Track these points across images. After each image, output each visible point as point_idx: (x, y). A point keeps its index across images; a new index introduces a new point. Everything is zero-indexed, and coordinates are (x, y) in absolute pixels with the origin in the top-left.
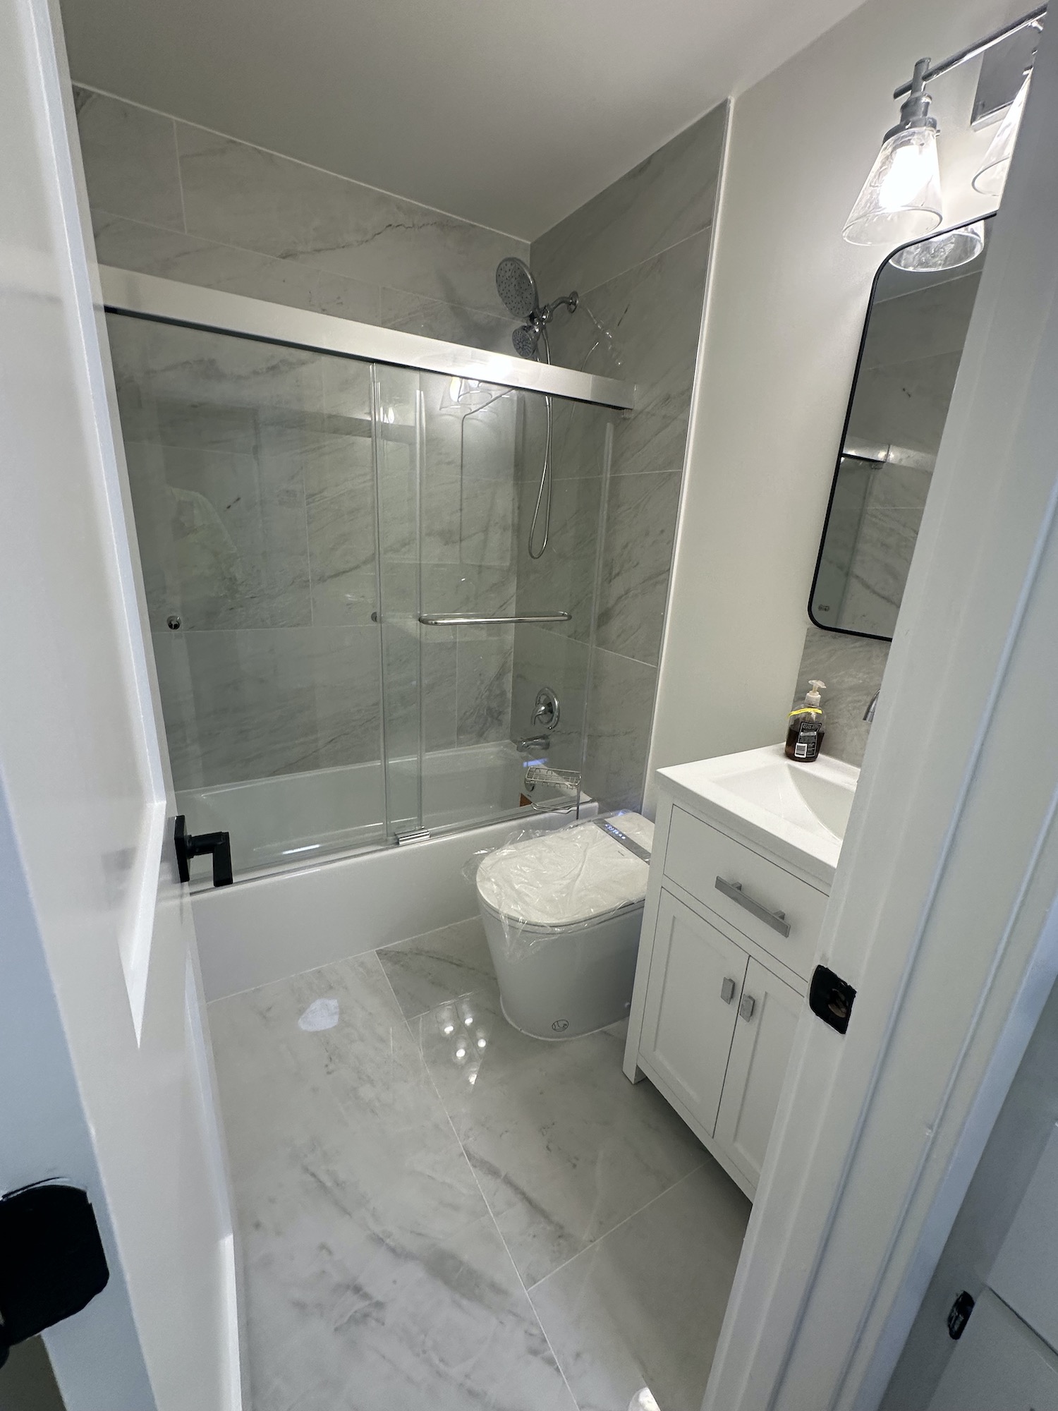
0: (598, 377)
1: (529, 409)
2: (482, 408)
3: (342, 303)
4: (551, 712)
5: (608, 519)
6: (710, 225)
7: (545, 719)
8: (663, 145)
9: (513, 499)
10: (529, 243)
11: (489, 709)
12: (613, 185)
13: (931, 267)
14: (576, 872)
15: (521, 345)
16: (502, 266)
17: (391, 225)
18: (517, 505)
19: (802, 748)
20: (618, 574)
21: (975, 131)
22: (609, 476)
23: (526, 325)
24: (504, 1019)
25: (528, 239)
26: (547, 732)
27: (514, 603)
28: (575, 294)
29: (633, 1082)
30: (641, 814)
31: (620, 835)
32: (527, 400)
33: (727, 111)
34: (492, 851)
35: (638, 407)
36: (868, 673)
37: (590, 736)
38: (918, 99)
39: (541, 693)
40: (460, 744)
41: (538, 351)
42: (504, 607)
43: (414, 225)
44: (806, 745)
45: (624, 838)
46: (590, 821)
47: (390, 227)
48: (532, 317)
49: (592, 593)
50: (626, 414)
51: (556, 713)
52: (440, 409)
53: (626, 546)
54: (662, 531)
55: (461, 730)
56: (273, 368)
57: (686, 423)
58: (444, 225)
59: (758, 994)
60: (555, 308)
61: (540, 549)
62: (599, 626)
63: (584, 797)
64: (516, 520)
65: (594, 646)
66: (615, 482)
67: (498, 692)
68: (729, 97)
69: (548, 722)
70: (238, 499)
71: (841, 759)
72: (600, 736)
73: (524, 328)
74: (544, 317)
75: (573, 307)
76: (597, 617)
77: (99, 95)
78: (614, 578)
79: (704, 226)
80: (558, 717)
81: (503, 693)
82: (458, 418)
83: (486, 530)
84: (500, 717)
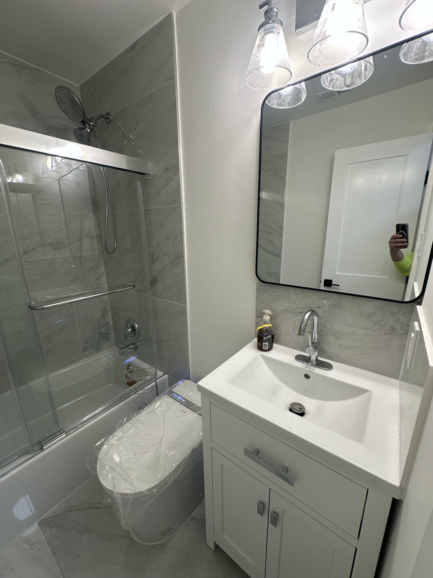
0: (130, 157)
1: (94, 173)
2: (68, 174)
4: (135, 330)
5: (147, 232)
6: (174, 78)
7: (132, 335)
8: (142, 35)
9: (95, 222)
10: (79, 85)
11: (100, 334)
12: (119, 56)
13: (282, 106)
14: (161, 436)
15: (80, 138)
16: (58, 90)
19: (266, 345)
20: (157, 259)
21: (297, 36)
22: (143, 209)
23: (81, 127)
24: (132, 539)
26: (135, 341)
27: (105, 276)
28: (108, 113)
29: (214, 550)
30: (189, 380)
31: (182, 399)
32: (92, 168)
33: (173, 18)
34: (108, 438)
35: (152, 173)
36: (290, 303)
37: (157, 342)
38: (272, 9)
39: (128, 322)
40: (86, 356)
41: (91, 141)
42: (99, 280)
44: (267, 343)
45: (184, 400)
46: (164, 395)
48: (83, 122)
49: (144, 269)
50: (147, 177)
51: (137, 331)
52: (42, 174)
53: (159, 245)
54: (176, 237)
55: (85, 349)
57: (179, 181)
59: (279, 510)
60: (97, 120)
61: (114, 247)
62: (152, 286)
63: (160, 373)
64: (98, 232)
65: (151, 296)
66: (147, 212)
67: (104, 323)
68: (172, 12)
69: (134, 337)
71: (283, 345)
72: (162, 342)
73: (80, 128)
74: (91, 123)
75: (109, 120)
76: (149, 281)
78: (156, 261)
79: (170, 79)
80: (139, 333)
81: (107, 324)
82: (56, 179)
83: (80, 240)
84: (108, 336)
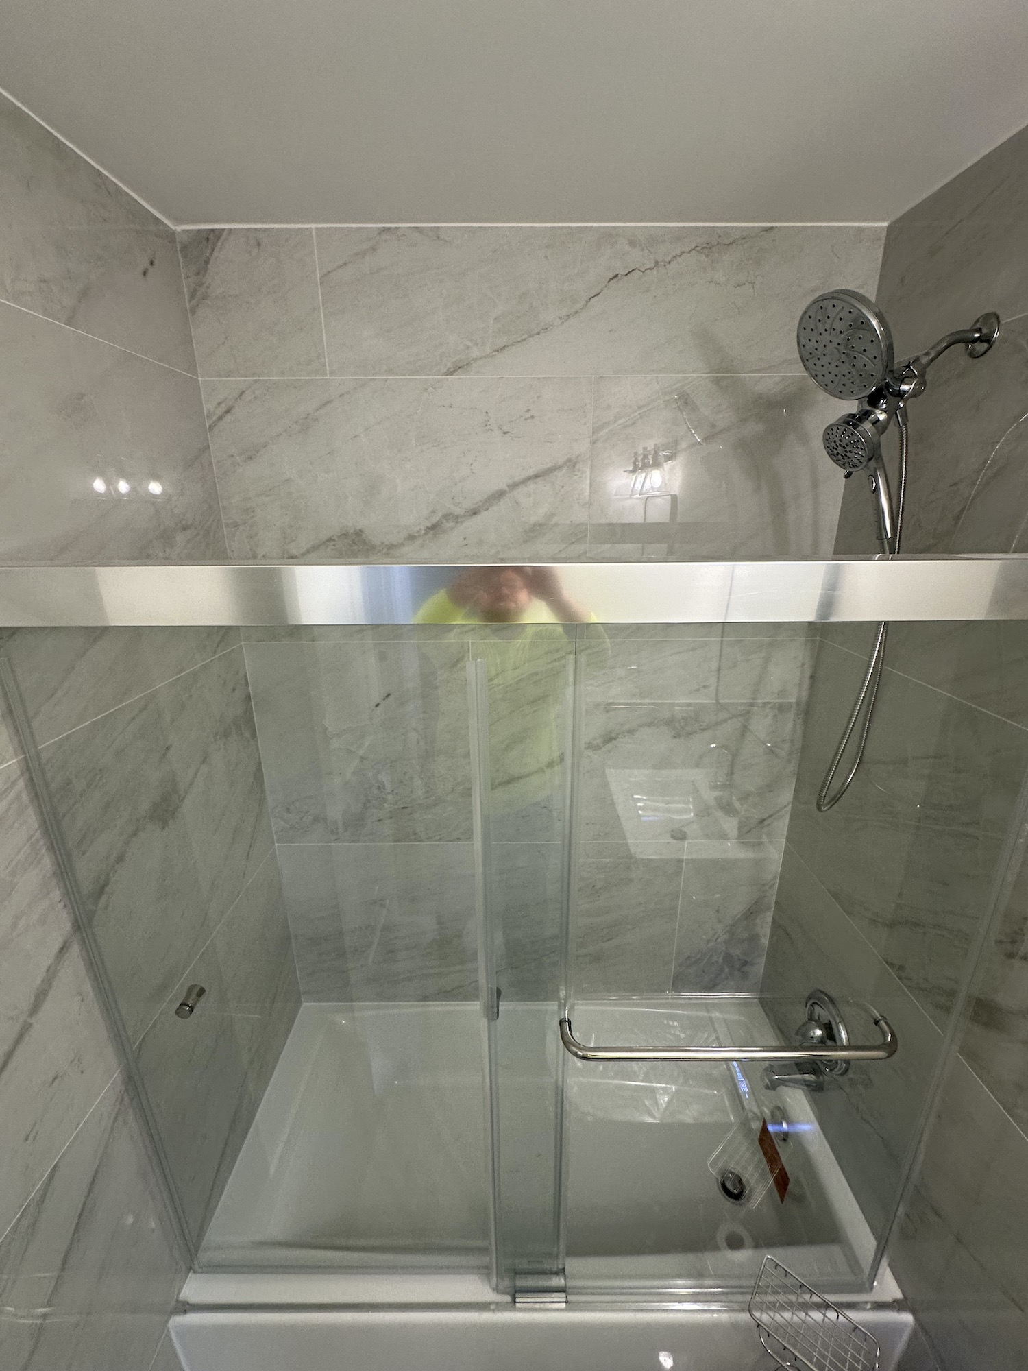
3: (532, 417)
11: (728, 957)
16: (812, 311)
17: (617, 276)
18: (808, 672)
23: (858, 410)
25: (884, 220)
27: (787, 817)
28: (989, 318)
42: (766, 823)
43: (657, 263)
47: (615, 280)
48: (876, 395)
55: (679, 979)
56: (434, 527)
58: (712, 246)
60: (934, 361)
65: (955, 1048)
67: (745, 935)
70: (388, 695)
73: (853, 417)
74: (906, 388)
75: (983, 347)
76: (972, 999)
77: (230, 231)
81: (753, 939)
84: (746, 968)
